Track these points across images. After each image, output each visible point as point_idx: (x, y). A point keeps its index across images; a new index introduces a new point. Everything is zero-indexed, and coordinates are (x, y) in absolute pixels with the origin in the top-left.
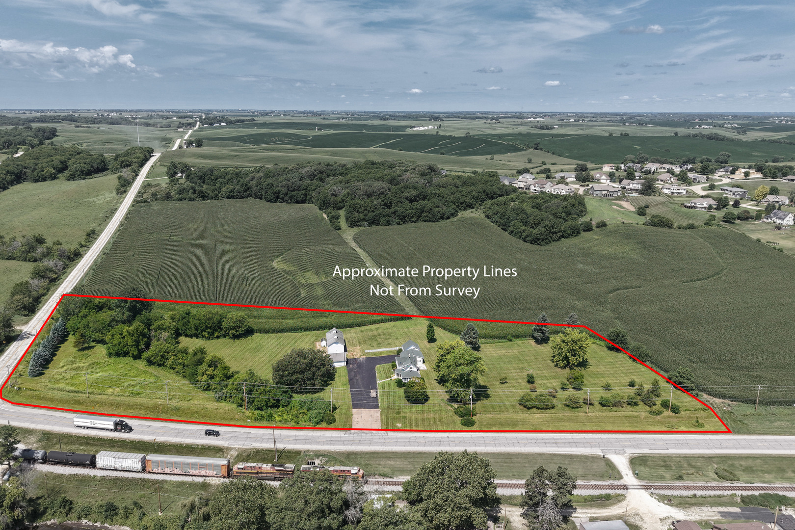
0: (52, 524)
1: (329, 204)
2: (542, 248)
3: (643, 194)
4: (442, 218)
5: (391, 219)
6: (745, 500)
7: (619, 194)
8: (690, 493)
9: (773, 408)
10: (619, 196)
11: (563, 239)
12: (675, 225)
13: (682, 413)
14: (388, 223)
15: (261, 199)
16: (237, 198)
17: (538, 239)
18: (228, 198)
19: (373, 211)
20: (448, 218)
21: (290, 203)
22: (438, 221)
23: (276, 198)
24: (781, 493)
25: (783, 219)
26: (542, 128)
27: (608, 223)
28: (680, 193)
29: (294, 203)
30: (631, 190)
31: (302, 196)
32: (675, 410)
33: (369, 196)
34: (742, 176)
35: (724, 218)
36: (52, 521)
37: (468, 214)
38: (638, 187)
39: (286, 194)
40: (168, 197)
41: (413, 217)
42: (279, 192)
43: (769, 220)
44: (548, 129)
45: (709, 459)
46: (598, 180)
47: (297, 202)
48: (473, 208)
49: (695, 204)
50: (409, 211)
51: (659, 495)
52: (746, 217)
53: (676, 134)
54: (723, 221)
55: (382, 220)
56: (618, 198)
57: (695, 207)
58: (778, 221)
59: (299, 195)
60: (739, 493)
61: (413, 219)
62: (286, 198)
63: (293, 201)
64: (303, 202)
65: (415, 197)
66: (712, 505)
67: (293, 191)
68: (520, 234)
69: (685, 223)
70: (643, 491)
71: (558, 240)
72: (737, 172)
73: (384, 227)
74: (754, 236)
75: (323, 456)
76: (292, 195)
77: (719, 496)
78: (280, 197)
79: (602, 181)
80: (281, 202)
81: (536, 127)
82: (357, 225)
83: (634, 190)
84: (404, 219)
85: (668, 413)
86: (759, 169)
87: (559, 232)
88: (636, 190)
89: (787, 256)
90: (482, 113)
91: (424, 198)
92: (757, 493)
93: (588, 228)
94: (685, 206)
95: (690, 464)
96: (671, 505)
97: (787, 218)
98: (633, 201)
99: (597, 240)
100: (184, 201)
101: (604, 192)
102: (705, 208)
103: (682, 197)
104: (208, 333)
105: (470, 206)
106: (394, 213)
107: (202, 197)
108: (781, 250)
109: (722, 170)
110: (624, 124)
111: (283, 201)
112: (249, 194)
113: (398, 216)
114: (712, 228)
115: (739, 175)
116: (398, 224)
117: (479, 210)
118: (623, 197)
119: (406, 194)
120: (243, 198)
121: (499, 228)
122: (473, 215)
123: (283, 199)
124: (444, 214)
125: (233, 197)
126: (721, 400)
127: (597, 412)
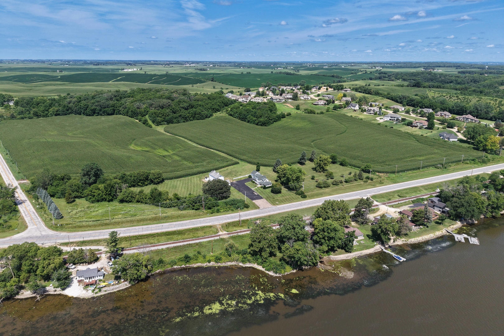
0: (159, 272)
1: (138, 113)
2: (269, 127)
3: (294, 100)
4: (206, 117)
5: (179, 119)
6: (413, 202)
7: (284, 101)
8: (397, 203)
9: (401, 173)
10: (284, 102)
11: (274, 123)
12: (316, 113)
13: (374, 180)
14: (178, 122)
15: (80, 114)
16: (62, 115)
17: (265, 123)
18: (56, 115)
19: (168, 116)
20: (209, 117)
21: (104, 115)
22: (204, 119)
23: (94, 113)
24: (421, 197)
25: (355, 107)
26: (201, 70)
27: (291, 113)
28: (308, 99)
29: (106, 115)
30: (287, 98)
31: (112, 111)
32: (372, 179)
33: (162, 108)
34: (325, 90)
35: (333, 108)
36: (158, 271)
37: (218, 114)
38: (291, 97)
39: (100, 110)
40: (13, 117)
41: (190, 118)
42: (95, 109)
43: (349, 108)
44: (204, 70)
45: (394, 192)
46: (268, 95)
47: (109, 114)
48: (219, 111)
49: (318, 103)
50: (188, 115)
51: (388, 205)
52: (340, 107)
53: (272, 72)
54: (333, 109)
55: (175, 120)
56: (284, 103)
57: (318, 105)
58: (353, 108)
59: (109, 110)
60: (410, 200)
61: (191, 119)
62: (101, 112)
63: (105, 114)
64: (112, 114)
65: (187, 107)
66: (405, 205)
67: (105, 108)
68: (253, 122)
69: (319, 111)
70: (383, 205)
71: (273, 123)
72: (321, 89)
73: (177, 124)
74: (349, 115)
75: (259, 219)
76: (105, 111)
77: (405, 202)
78: (96, 112)
79: (270, 95)
80: (97, 116)
81: (198, 69)
82: (161, 124)
83: (289, 98)
84: (186, 119)
85: (369, 181)
86: (331, 87)
87: (273, 119)
88: (290, 98)
89: (365, 122)
90: (154, 61)
91: (192, 107)
92: (415, 199)
93: (283, 116)
94: (314, 104)
95: (389, 195)
96: (394, 208)
97: (356, 107)
98: (291, 103)
99: (290, 121)
100: (25, 119)
101: (278, 100)
102: (322, 105)
103: (309, 100)
104: (142, 183)
105: (218, 110)
106: (180, 116)
107: (37, 115)
108: (361, 119)
109: (314, 88)
110: (240, 67)
111: (99, 114)
112: (70, 112)
113: (183, 117)
114: (330, 113)
115: (323, 89)
116: (184, 122)
117: (223, 112)
118: (286, 102)
119: (182, 106)
120: (66, 115)
121: (240, 120)
122: (221, 115)
123: (98, 113)
124: (207, 115)
125: (59, 115)
126: (383, 174)
127: (346, 185)
